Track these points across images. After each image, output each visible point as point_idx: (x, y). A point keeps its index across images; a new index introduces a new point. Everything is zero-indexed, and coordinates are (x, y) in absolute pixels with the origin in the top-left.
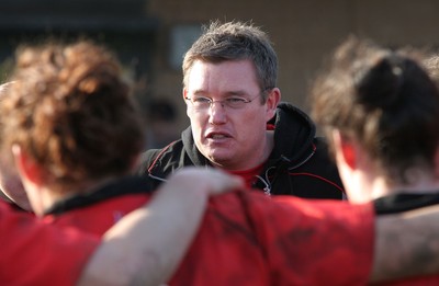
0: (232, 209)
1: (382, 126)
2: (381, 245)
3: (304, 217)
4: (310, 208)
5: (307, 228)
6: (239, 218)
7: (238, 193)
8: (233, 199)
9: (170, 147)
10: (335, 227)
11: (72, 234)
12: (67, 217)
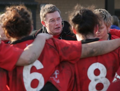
0: (51, 43)
1: (79, 27)
2: (83, 50)
3: (66, 44)
4: (68, 42)
5: (67, 47)
6: (53, 45)
7: (52, 39)
8: (51, 40)
9: (40, 30)
10: (73, 46)
11: (17, 49)
12: (16, 45)
